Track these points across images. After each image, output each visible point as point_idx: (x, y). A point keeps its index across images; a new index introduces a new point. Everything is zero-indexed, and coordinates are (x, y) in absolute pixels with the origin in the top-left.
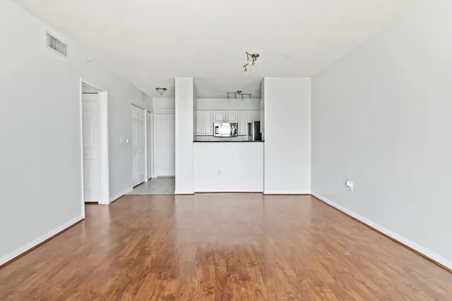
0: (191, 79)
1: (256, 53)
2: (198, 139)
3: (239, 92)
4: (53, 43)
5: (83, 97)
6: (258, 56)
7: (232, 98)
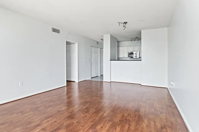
0: (109, 35)
1: (125, 21)
2: (120, 59)
3: (137, 38)
4: (54, 30)
5: (66, 46)
6: (127, 23)
7: (133, 40)
